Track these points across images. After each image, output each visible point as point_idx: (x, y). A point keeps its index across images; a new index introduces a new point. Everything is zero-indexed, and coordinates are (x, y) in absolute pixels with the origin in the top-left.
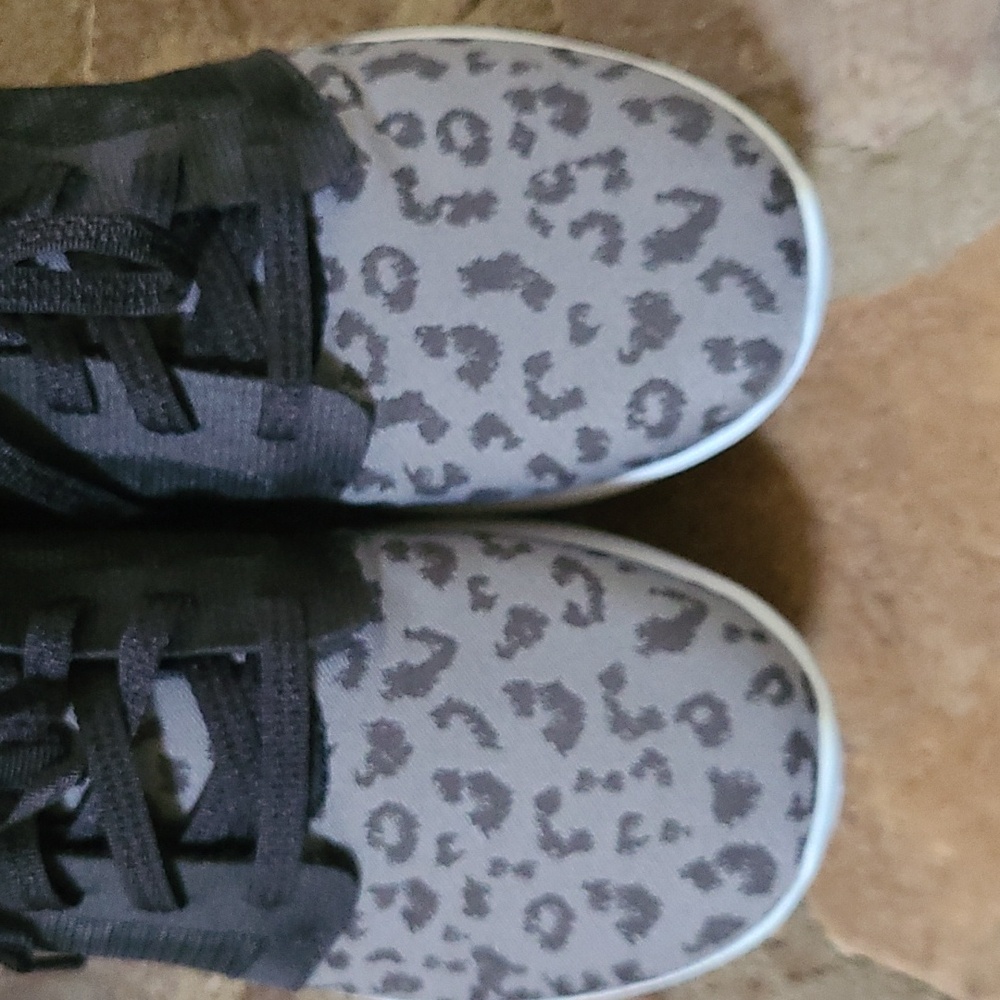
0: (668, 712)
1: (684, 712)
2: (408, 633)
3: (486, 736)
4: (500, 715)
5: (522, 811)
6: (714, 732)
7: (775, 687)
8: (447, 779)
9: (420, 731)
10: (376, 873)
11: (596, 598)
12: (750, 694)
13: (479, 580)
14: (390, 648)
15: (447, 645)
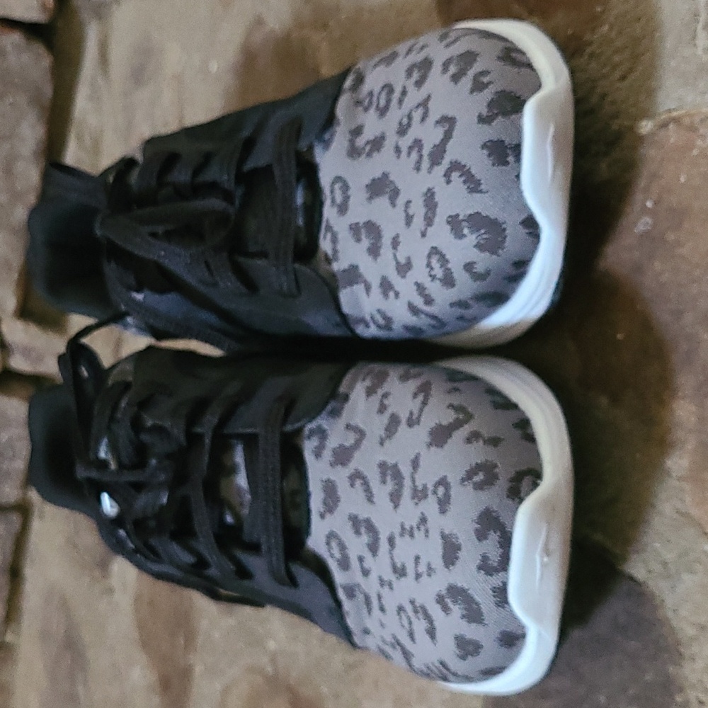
0: (430, 487)
1: (437, 485)
2: (348, 425)
3: (370, 498)
5: (384, 546)
6: (444, 504)
7: (480, 477)
8: (354, 520)
9: (343, 488)
10: (339, 577)
11: (421, 410)
12: (463, 480)
13: (385, 396)
14: (337, 435)
15: (361, 434)
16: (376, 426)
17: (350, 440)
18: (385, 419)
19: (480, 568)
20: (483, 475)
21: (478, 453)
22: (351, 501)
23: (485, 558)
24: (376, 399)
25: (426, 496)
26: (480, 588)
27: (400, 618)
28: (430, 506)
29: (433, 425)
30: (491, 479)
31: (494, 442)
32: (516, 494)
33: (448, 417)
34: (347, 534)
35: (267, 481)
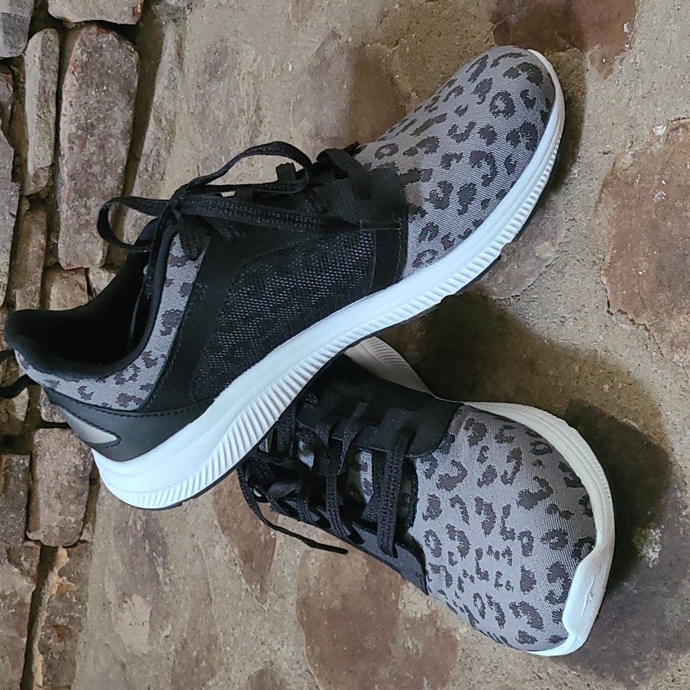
0: (517, 533)
1: (523, 534)
2: (453, 461)
3: (466, 518)
4: (471, 510)
5: (472, 554)
6: (527, 550)
7: (555, 540)
8: (451, 529)
9: (445, 505)
10: (429, 558)
11: (514, 473)
12: (543, 539)
13: (485, 449)
14: (444, 467)
15: (464, 473)
16: (476, 471)
17: (454, 473)
18: (484, 467)
19: (547, 598)
20: (557, 539)
21: (555, 522)
22: (450, 516)
23: (551, 592)
24: (477, 448)
25: (513, 538)
26: (545, 610)
27: (475, 601)
28: (516, 546)
29: (522, 489)
30: (562, 543)
31: (566, 515)
32: (578, 556)
33: (535, 488)
34: (444, 536)
35: (389, 488)
